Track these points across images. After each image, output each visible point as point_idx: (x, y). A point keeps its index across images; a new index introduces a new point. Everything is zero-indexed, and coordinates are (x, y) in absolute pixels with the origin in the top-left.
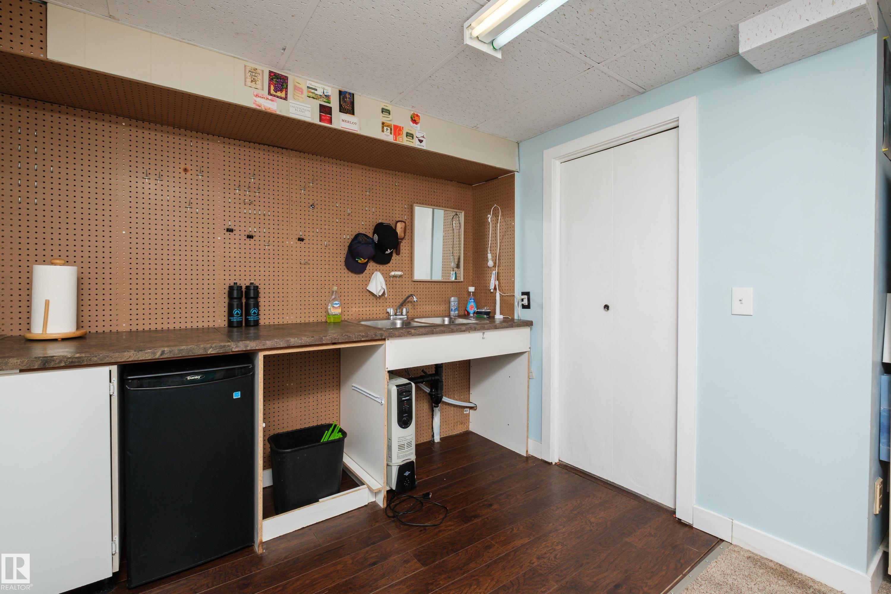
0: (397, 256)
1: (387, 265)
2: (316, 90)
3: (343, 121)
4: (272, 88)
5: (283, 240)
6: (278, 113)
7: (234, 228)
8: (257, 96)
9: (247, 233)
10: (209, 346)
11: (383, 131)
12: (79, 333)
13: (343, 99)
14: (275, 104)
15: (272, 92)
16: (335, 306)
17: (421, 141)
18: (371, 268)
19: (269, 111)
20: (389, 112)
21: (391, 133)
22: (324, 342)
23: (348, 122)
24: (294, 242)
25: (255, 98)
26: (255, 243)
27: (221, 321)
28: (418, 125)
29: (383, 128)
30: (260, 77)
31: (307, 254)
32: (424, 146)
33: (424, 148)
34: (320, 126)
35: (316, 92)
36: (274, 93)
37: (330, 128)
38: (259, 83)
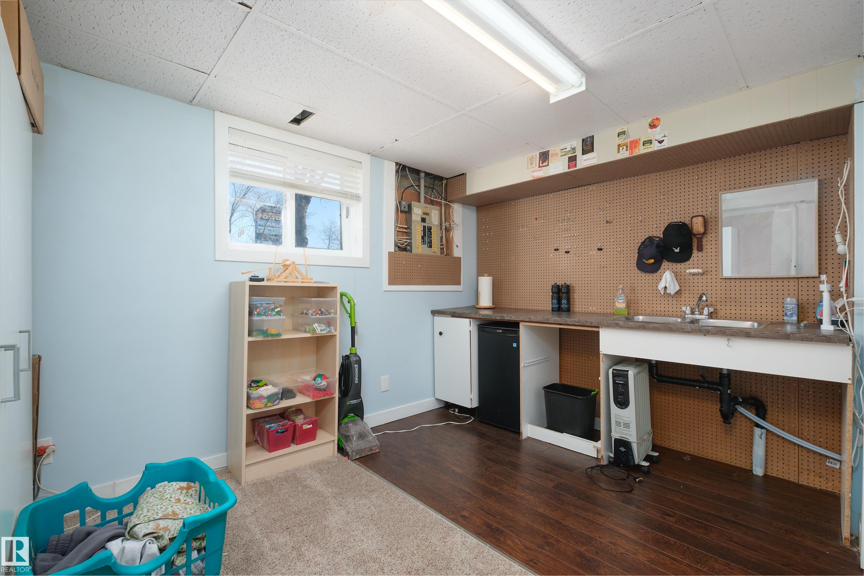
0: (700, 253)
1: (686, 263)
2: (566, 148)
3: (585, 160)
4: (541, 162)
5: (588, 252)
6: (544, 176)
7: (558, 248)
8: (533, 172)
9: (566, 250)
10: (497, 315)
11: (619, 152)
12: (494, 306)
13: (585, 144)
14: (542, 171)
15: (541, 165)
16: (619, 301)
17: (661, 142)
18: (666, 267)
19: (539, 177)
20: (624, 133)
21: (627, 150)
22: (550, 322)
23: (589, 159)
24: (595, 252)
25: (532, 174)
26: (570, 256)
27: (548, 306)
28: (658, 128)
29: (619, 149)
30: (535, 160)
31: (605, 260)
32: (666, 145)
33: (666, 146)
34: (570, 172)
35: (566, 150)
36: (542, 165)
37: (577, 170)
38: (534, 164)
